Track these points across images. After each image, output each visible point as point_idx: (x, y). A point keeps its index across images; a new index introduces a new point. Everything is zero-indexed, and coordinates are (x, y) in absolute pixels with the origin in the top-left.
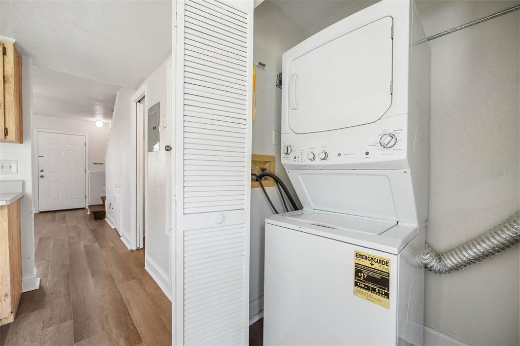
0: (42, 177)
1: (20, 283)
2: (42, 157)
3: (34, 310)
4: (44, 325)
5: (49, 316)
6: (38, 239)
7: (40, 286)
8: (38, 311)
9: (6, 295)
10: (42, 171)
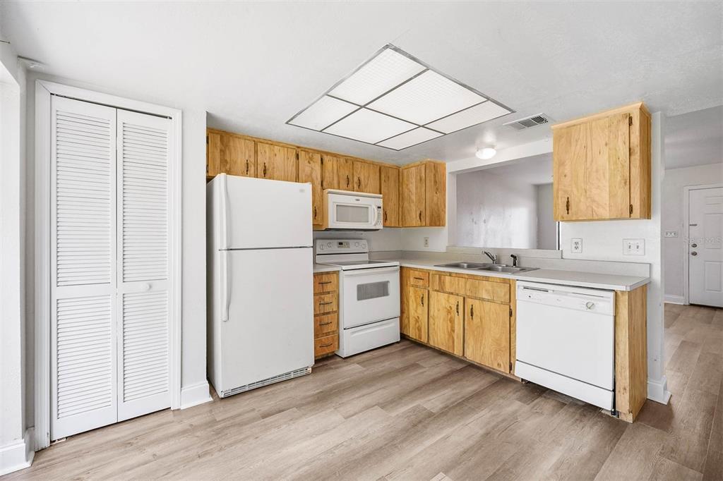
0: (695, 254)
1: (644, 385)
2: (696, 225)
3: (656, 426)
4: (663, 451)
5: (672, 445)
6: (680, 342)
7: (669, 402)
8: (660, 430)
9: (625, 389)
10: (695, 246)
